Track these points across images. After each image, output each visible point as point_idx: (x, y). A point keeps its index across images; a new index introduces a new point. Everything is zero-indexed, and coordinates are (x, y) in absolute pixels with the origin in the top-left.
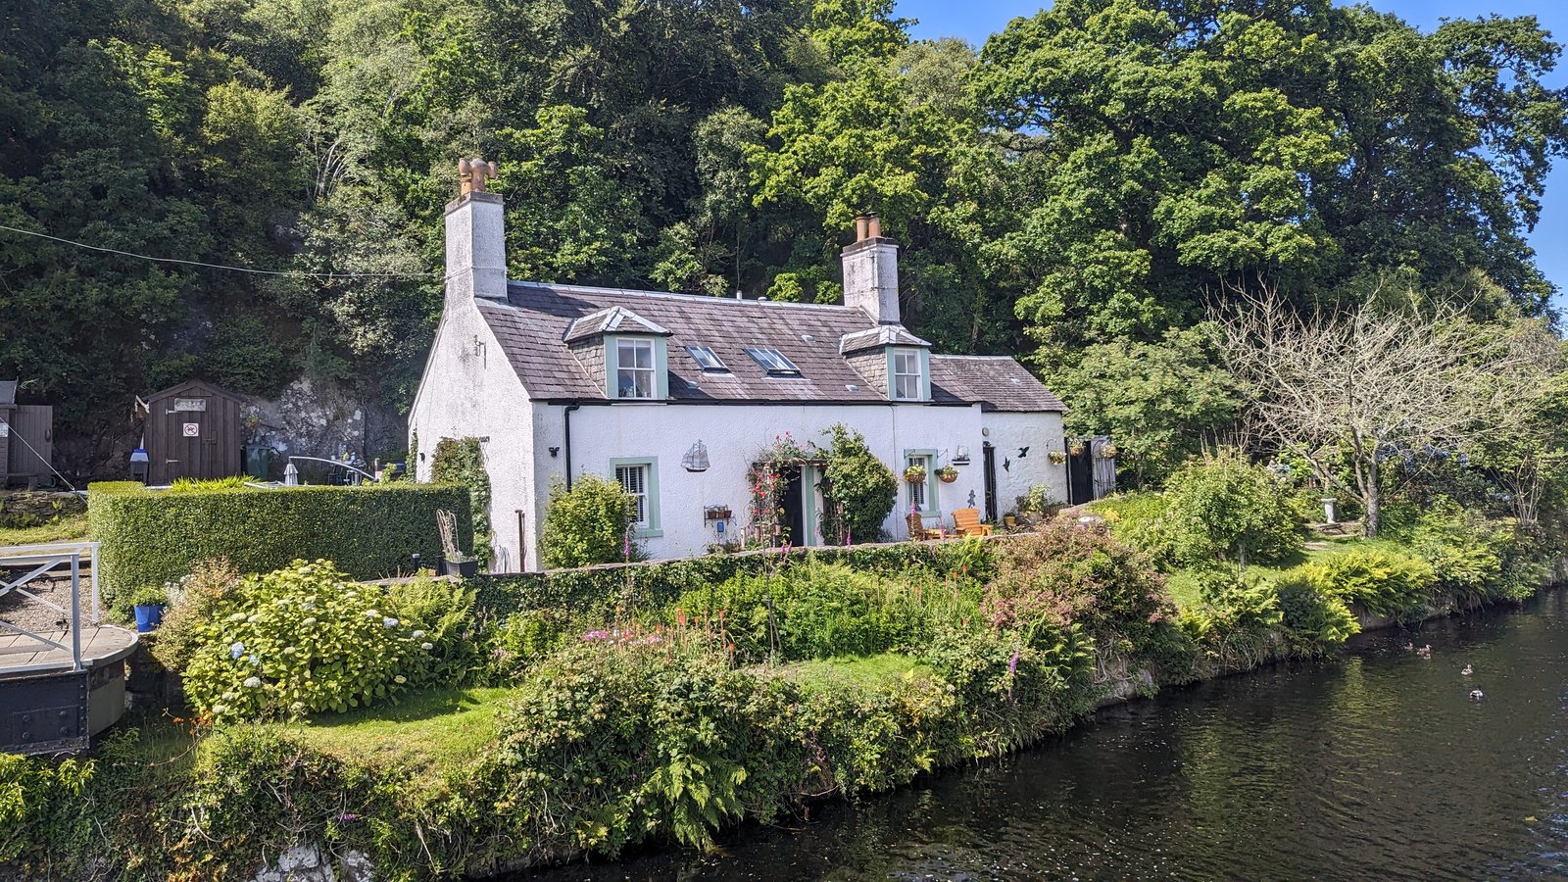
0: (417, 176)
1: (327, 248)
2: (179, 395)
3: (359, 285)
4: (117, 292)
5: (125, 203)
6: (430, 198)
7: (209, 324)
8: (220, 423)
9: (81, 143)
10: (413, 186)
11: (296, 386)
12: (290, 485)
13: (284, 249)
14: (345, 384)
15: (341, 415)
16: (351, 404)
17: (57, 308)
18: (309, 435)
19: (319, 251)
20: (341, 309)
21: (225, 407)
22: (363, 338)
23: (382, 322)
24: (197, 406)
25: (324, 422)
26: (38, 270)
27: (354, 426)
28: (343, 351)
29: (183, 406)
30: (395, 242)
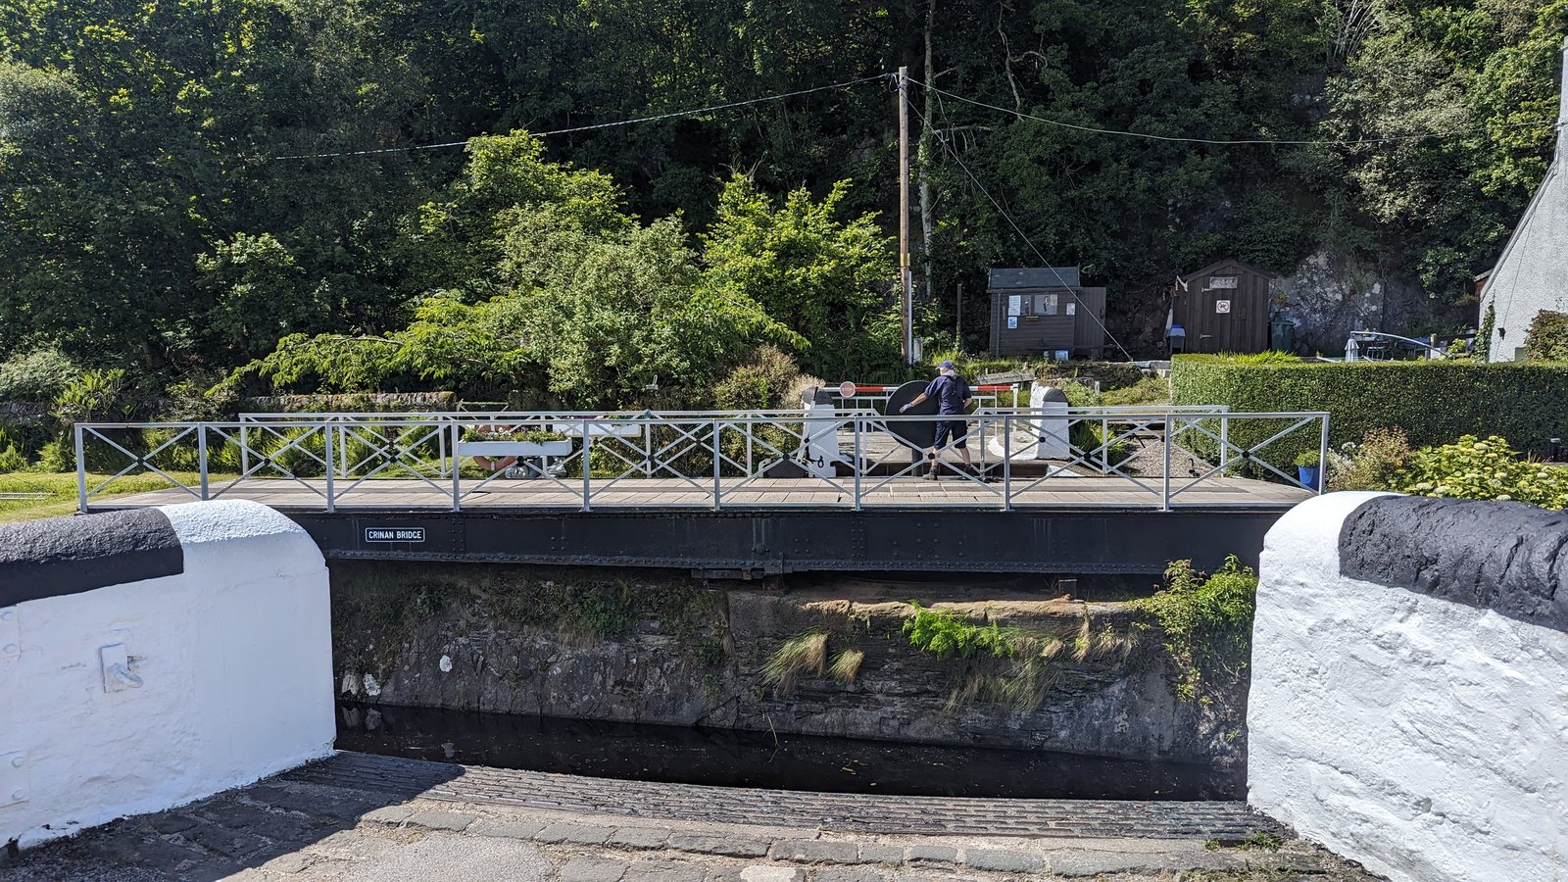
0: (1457, 14)
1: (1355, 113)
2: (1214, 274)
3: (1392, 147)
4: (1159, 179)
5: (1167, 96)
6: (1474, 36)
7: (1228, 204)
8: (1250, 300)
9: (1135, 41)
10: (1454, 26)
11: (1311, 260)
12: (1351, 359)
13: (1302, 120)
14: (1364, 255)
15: (1358, 289)
16: (1370, 277)
17: (1110, 198)
18: (1324, 310)
19: (1347, 115)
20: (1366, 176)
21: (1255, 284)
22: (1390, 207)
23: (1414, 185)
24: (1229, 283)
25: (1339, 297)
26: (1095, 166)
27: (1373, 300)
28: (1369, 221)
29: (1217, 284)
30: (1433, 95)
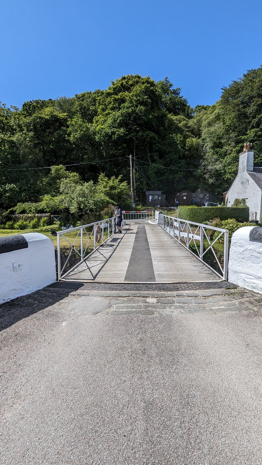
0: (220, 149)
1: (205, 166)
2: (183, 192)
3: (210, 172)
4: (174, 176)
5: (175, 162)
6: (223, 153)
7: (185, 181)
8: (189, 197)
9: (170, 152)
10: (220, 152)
11: (198, 190)
12: (206, 206)
13: (197, 166)
14: (206, 189)
15: (205, 195)
16: (207, 193)
17: (166, 179)
18: (200, 199)
19: (203, 166)
20: (207, 176)
21: (190, 194)
22: (211, 181)
23: (214, 178)
24: (185, 194)
25: (202, 196)
26: (163, 174)
27: (207, 197)
28: (207, 184)
29: (184, 194)
30: (217, 163)
